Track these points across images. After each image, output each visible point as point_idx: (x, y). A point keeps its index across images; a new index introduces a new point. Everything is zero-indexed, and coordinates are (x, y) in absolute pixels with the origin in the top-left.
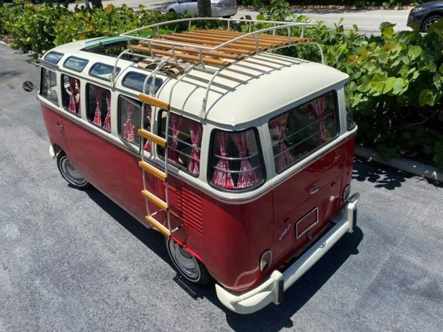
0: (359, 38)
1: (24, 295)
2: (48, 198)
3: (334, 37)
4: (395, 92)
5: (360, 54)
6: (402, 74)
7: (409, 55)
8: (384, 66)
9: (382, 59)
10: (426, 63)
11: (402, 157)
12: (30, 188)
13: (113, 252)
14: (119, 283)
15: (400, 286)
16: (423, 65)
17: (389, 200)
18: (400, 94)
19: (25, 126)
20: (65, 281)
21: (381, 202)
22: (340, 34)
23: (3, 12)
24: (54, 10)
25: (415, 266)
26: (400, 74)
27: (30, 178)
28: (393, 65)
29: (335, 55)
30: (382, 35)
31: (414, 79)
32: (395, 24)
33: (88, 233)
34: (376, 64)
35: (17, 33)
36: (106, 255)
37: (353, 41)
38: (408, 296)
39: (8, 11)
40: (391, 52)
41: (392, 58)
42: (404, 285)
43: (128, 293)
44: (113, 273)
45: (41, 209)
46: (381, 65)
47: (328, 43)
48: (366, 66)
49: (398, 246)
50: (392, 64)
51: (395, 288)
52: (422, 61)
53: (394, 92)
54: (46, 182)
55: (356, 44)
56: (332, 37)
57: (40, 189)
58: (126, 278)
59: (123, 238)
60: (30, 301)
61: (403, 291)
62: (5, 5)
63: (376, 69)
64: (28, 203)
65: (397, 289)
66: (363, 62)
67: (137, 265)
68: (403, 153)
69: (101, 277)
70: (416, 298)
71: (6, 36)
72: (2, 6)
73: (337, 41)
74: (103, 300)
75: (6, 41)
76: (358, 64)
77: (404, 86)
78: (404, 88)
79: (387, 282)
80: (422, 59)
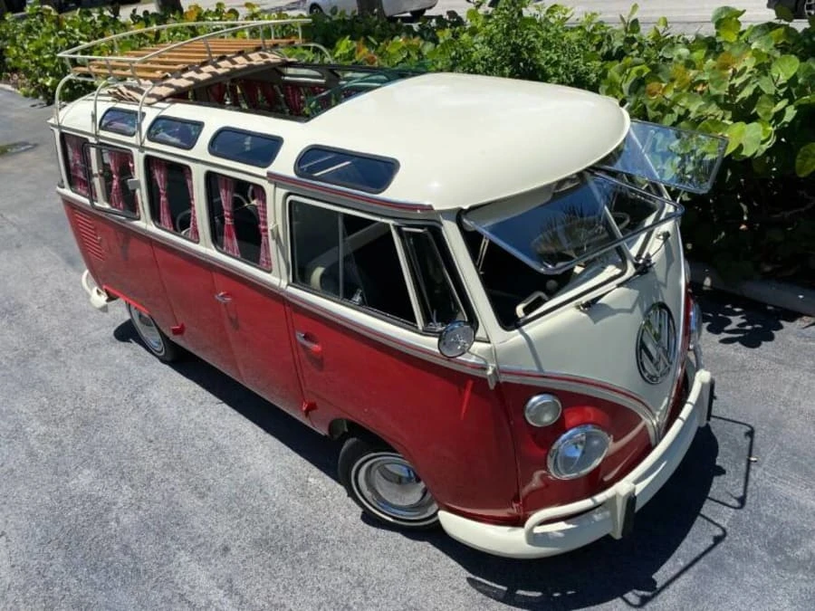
0: (672, 43)
1: (33, 590)
2: (83, 389)
3: (621, 44)
4: (747, 153)
5: (673, 76)
6: (760, 114)
7: (774, 74)
8: (722, 100)
9: (717, 87)
10: (809, 89)
11: (767, 277)
12: (51, 369)
13: (202, 496)
14: (213, 561)
15: (771, 553)
16: (802, 92)
17: (743, 367)
18: (757, 156)
19: (45, 247)
20: (110, 559)
21: (728, 371)
22: (633, 38)
23: (8, 30)
24: (93, 21)
25: (802, 509)
26: (756, 113)
27: (51, 348)
28: (740, 97)
29: (620, 81)
30: (718, 34)
31: (785, 123)
32: (744, 11)
33: (154, 458)
34: (705, 96)
35: (30, 69)
36: (189, 501)
37: (660, 50)
38: (788, 574)
39: (15, 28)
40: (735, 70)
41: (738, 82)
42: (781, 551)
43: (230, 581)
44: (202, 540)
45: (70, 413)
46: (716, 98)
47: (608, 57)
48: (683, 102)
49: (764, 466)
50: (738, 94)
51: (761, 559)
52: (801, 85)
53: (743, 153)
54: (81, 355)
55: (667, 56)
56: (618, 43)
57: (68, 372)
58: (226, 549)
59: (222, 466)
60: (45, 601)
61: (777, 563)
62: (9, 17)
63: (708, 106)
64: (45, 400)
65: (766, 559)
66: (677, 94)
67: (247, 520)
68: (768, 269)
69: (178, 549)
70: (805, 577)
71: (15, 75)
72: (4, 19)
73: (626, 51)
74: (181, 596)
75: (15, 85)
76: (667, 100)
77: (763, 138)
78: (763, 142)
79: (744, 544)
80: (800, 81)
